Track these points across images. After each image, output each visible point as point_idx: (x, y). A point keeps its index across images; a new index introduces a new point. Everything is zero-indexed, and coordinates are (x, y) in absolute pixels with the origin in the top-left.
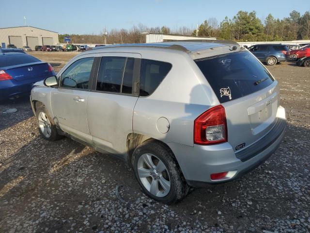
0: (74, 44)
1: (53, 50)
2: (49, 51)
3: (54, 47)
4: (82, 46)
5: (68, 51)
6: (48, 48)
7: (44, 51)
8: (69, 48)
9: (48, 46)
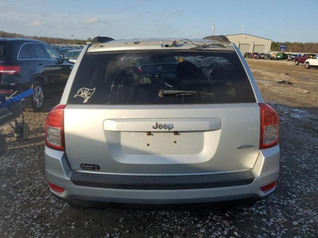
0: (286, 53)
1: (260, 58)
2: (256, 58)
3: (263, 54)
4: (294, 55)
5: (278, 59)
6: (255, 56)
7: (252, 58)
8: (279, 57)
9: (257, 54)
